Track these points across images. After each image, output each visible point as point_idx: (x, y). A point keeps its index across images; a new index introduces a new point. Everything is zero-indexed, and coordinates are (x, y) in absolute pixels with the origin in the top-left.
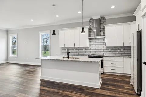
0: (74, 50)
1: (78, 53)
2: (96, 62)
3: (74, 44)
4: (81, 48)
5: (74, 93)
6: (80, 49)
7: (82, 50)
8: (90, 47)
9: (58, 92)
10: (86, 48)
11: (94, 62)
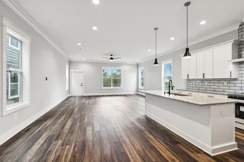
0: (206, 83)
1: (213, 89)
2: (195, 104)
3: (204, 74)
4: (219, 80)
5: (161, 141)
6: (217, 82)
7: (222, 84)
8: (240, 79)
9: (142, 132)
10: (229, 80)
11: (192, 104)
